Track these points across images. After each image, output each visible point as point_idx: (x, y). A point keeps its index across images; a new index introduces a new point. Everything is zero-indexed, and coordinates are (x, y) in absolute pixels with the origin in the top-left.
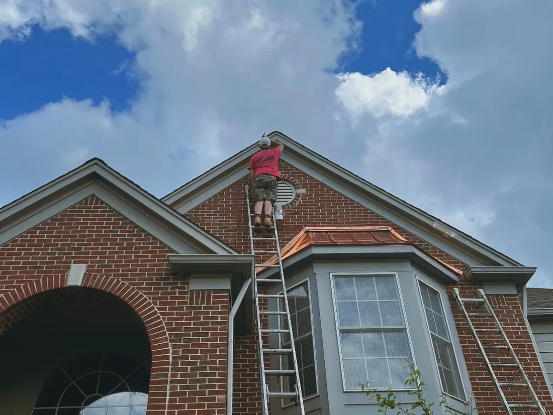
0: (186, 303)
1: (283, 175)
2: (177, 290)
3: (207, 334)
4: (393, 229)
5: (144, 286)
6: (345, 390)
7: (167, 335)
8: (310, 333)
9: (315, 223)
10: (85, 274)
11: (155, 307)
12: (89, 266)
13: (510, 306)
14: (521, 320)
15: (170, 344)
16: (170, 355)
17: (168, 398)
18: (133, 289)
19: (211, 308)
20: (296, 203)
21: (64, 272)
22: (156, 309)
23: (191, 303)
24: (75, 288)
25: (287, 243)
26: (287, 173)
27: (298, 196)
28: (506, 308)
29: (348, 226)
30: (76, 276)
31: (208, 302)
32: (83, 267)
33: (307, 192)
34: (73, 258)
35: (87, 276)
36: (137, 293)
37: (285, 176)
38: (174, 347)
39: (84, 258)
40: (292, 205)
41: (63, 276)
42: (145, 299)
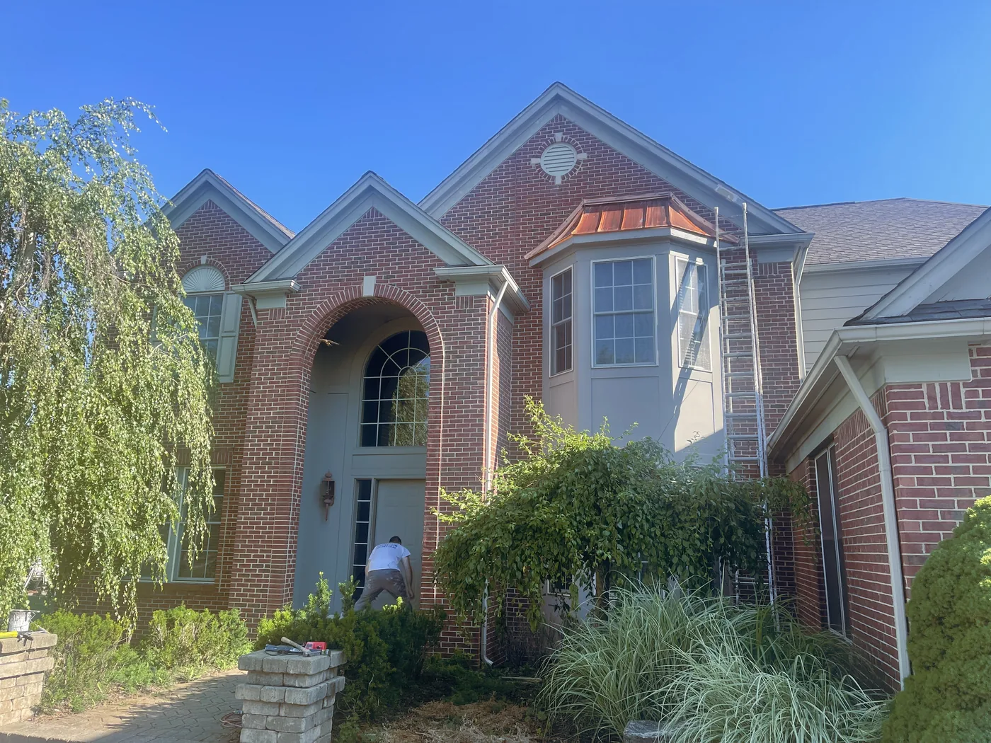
0: (453, 307)
1: (564, 136)
2: (446, 296)
3: (471, 333)
4: (675, 194)
5: (421, 294)
6: (592, 367)
7: (441, 335)
8: (569, 318)
9: (595, 194)
10: (375, 285)
11: (430, 312)
12: (377, 278)
13: (782, 275)
14: (789, 289)
15: (442, 342)
16: (444, 350)
17: (443, 383)
18: (412, 297)
19: (473, 311)
20: (575, 171)
21: (360, 283)
22: (431, 314)
23: (458, 307)
24: (369, 299)
25: (565, 220)
26: (568, 134)
27: (578, 162)
28: (777, 277)
29: (628, 194)
30: (368, 288)
31: (471, 306)
32: (373, 278)
33: (588, 157)
34: (365, 270)
35: (377, 287)
36: (416, 300)
37: (566, 138)
38: (446, 344)
39: (373, 270)
40: (572, 174)
41: (359, 287)
42: (423, 306)
